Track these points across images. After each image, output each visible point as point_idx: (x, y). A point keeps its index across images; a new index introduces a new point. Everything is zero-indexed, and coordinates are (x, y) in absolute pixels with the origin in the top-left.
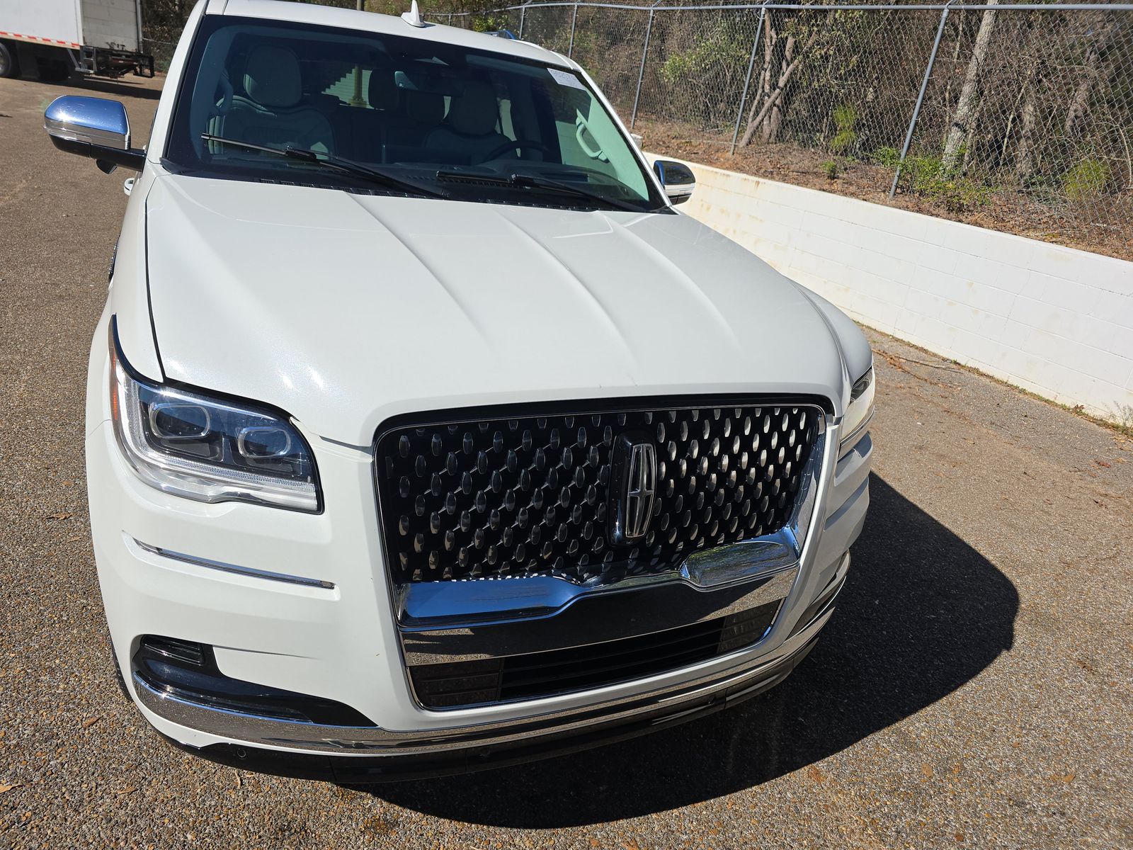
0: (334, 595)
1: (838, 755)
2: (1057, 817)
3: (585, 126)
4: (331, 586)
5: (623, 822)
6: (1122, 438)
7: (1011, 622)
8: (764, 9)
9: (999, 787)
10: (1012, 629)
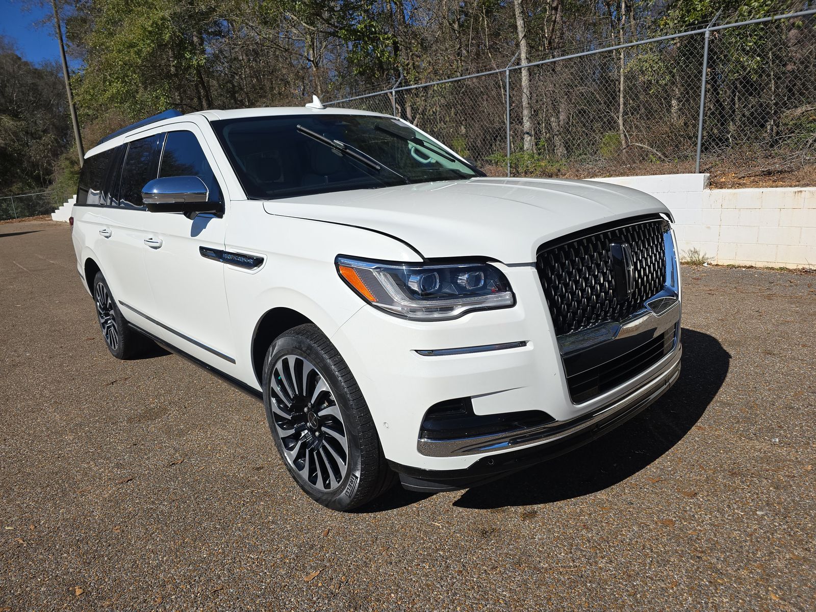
0: (529, 347)
1: (702, 418)
2: (809, 407)
3: (415, 148)
4: (523, 344)
5: (637, 473)
6: (694, 267)
7: (722, 348)
8: (394, 92)
9: (778, 405)
10: (725, 351)
